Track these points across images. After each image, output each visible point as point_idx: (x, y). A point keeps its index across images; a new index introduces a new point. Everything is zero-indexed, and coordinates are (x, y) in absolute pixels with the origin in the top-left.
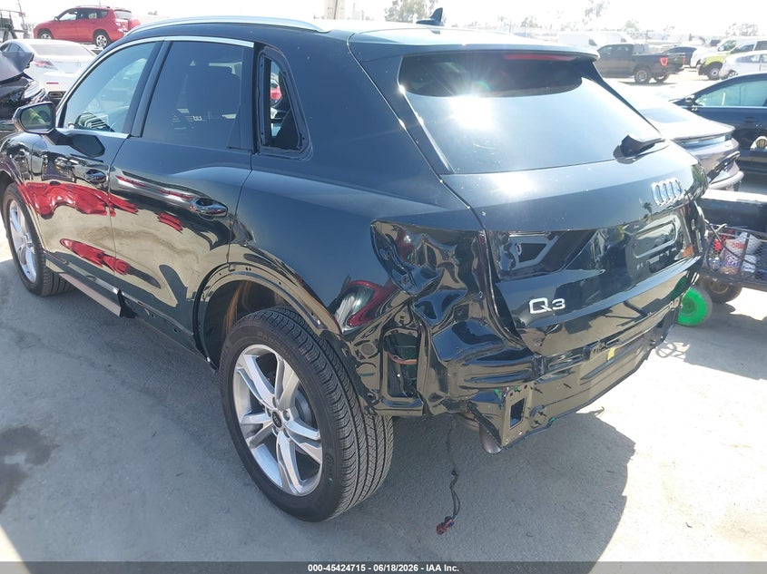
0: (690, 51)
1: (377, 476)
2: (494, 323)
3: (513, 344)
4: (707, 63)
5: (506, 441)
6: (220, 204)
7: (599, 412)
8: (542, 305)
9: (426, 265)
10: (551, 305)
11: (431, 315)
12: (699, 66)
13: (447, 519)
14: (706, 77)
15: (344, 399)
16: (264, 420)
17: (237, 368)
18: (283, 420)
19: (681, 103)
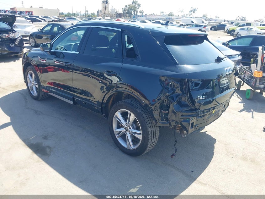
0: (225, 26)
1: (155, 143)
2: (188, 102)
3: (193, 107)
4: (230, 30)
5: (189, 133)
6: (114, 72)
7: (206, 132)
8: (200, 97)
9: (172, 87)
10: (202, 98)
11: (173, 99)
12: (227, 31)
13: (173, 154)
14: (230, 35)
15: (148, 122)
16: (123, 130)
17: (115, 116)
18: (129, 129)
19: (224, 44)
